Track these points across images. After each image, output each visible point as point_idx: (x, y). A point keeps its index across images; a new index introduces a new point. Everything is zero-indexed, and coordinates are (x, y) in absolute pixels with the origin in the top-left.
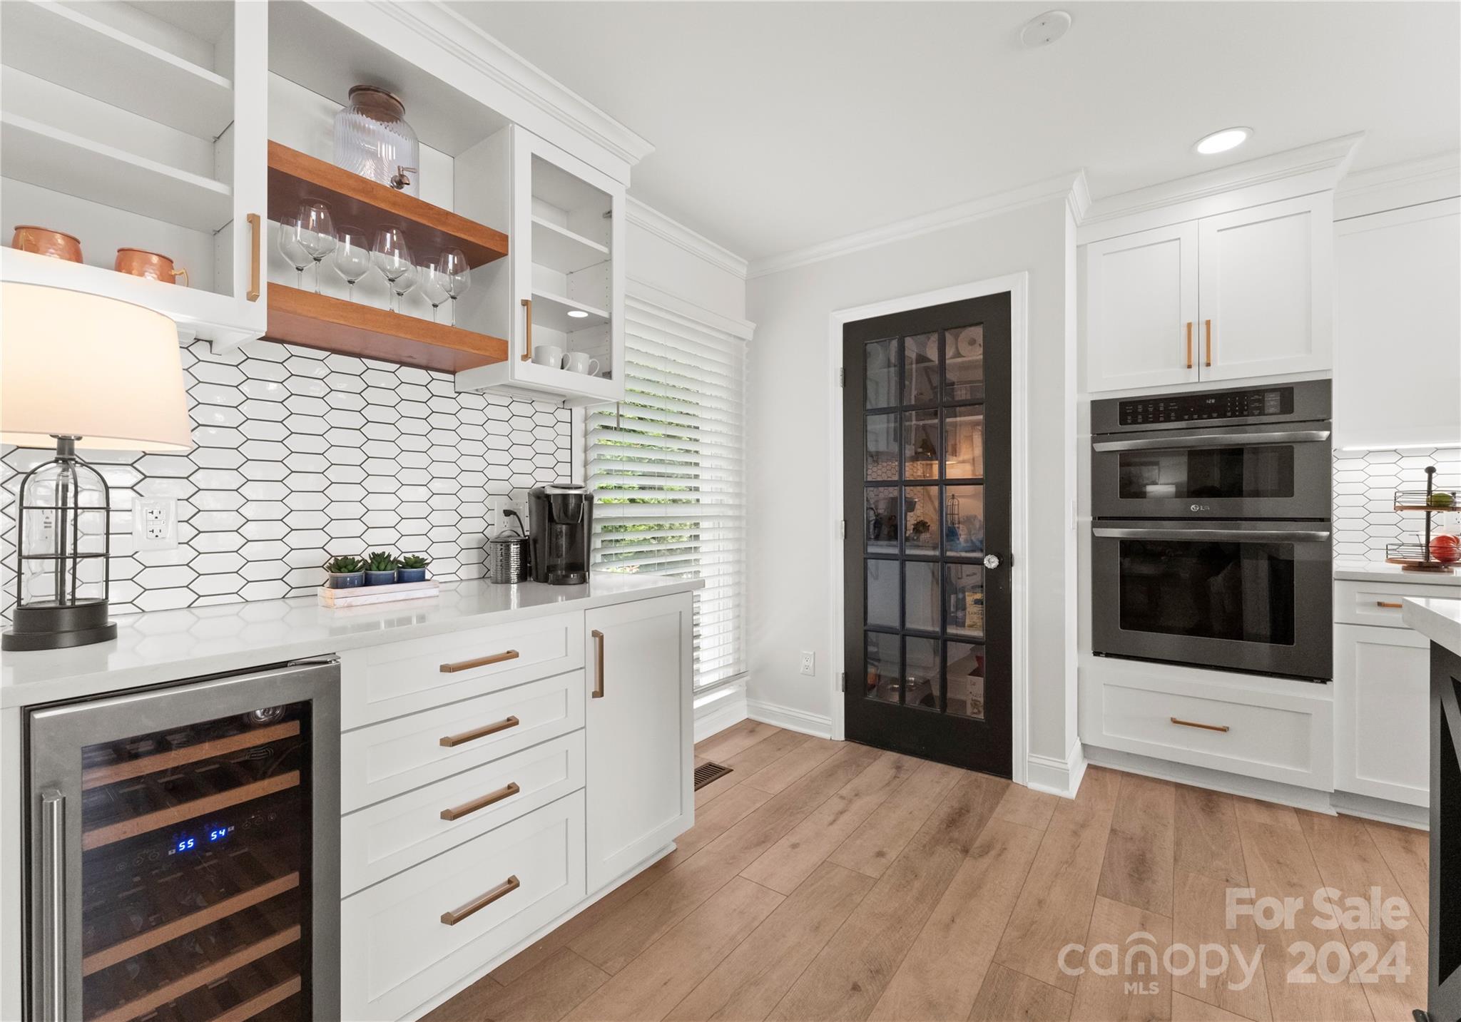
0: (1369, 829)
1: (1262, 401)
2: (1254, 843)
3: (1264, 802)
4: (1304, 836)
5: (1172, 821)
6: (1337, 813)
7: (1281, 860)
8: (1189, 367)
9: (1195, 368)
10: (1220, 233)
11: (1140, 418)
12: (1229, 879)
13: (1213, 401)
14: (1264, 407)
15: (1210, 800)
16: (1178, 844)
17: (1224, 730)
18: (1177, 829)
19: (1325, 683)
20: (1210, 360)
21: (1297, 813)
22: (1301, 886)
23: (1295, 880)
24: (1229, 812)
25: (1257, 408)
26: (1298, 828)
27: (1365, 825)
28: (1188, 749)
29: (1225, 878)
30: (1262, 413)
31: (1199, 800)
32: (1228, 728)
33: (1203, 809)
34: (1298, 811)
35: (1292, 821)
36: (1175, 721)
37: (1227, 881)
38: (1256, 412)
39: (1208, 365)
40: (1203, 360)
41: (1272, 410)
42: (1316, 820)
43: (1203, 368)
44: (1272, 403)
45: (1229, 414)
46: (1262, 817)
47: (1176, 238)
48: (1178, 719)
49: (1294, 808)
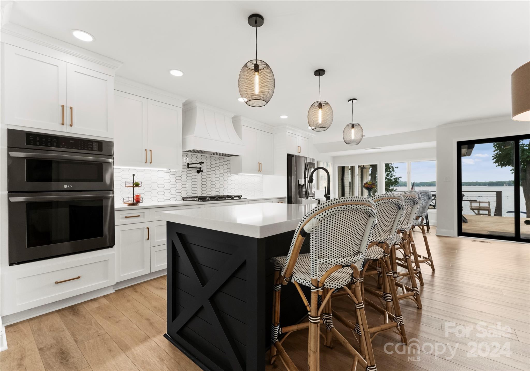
0: (124, 291)
1: (92, 145)
2: (98, 316)
3: (92, 299)
4: (111, 303)
5: (65, 327)
6: (115, 291)
7: (110, 316)
8: (63, 124)
9: (65, 126)
10: (75, 72)
11: (38, 143)
12: (99, 334)
13: (73, 142)
14: (92, 147)
15: (73, 309)
16: (73, 335)
17: (79, 278)
18: (69, 329)
19: (112, 247)
20: (72, 124)
21: (104, 297)
22: (120, 320)
23: (117, 320)
24: (84, 310)
25: (90, 147)
26: (108, 302)
27: (123, 290)
28: (63, 293)
29: (97, 335)
30: (92, 150)
31: (70, 312)
32: (80, 276)
33: (73, 315)
34: (104, 296)
35: (104, 301)
36: (57, 283)
37: (99, 335)
38: (90, 149)
39: (71, 126)
40: (69, 123)
41: (96, 149)
42: (111, 296)
43: (69, 127)
44: (95, 146)
45: (80, 148)
46: (95, 305)
47: (57, 65)
48: (58, 281)
49: (103, 296)
